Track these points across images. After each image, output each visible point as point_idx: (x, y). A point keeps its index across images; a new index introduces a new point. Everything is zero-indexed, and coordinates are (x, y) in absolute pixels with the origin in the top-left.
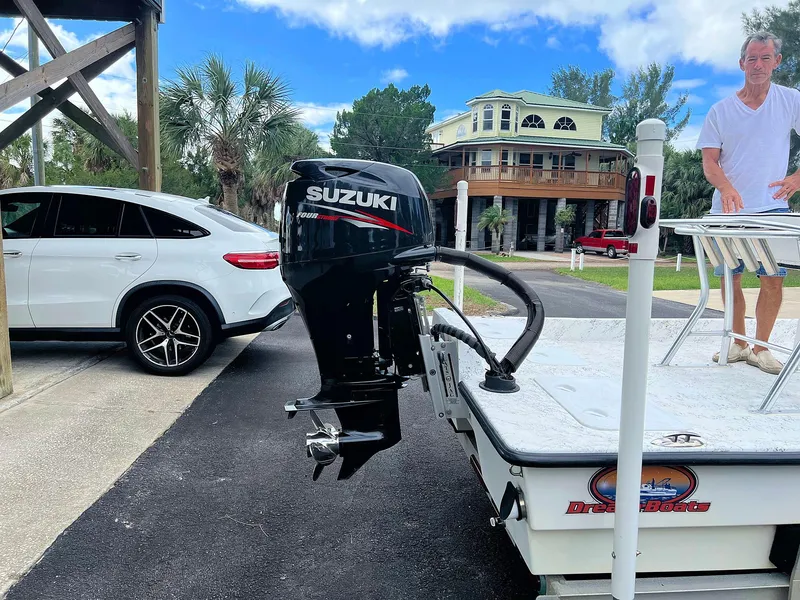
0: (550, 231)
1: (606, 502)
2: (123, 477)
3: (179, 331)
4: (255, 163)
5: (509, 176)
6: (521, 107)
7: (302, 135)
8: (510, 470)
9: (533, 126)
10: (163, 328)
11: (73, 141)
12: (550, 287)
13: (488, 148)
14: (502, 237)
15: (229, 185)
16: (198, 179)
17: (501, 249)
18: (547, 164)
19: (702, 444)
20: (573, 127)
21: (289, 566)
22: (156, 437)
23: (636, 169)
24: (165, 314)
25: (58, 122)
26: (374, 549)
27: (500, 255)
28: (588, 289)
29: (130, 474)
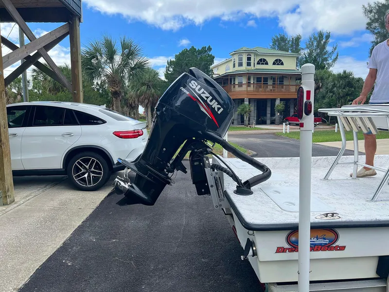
0: (273, 114)
1: (294, 247)
2: (67, 240)
3: (93, 169)
4: (128, 87)
5: (251, 88)
6: (256, 55)
7: (151, 72)
8: (248, 233)
9: (263, 64)
10: (85, 168)
11: (42, 79)
12: (273, 142)
13: (241, 75)
14: (249, 118)
15: (116, 98)
16: (101, 96)
17: (249, 124)
18: (270, 82)
19: (340, 218)
20: (282, 64)
21: (146, 282)
22: (82, 220)
23: (302, 87)
24: (86, 161)
25: (34, 71)
26: (187, 273)
27: (249, 127)
28: (292, 142)
29: (70, 239)
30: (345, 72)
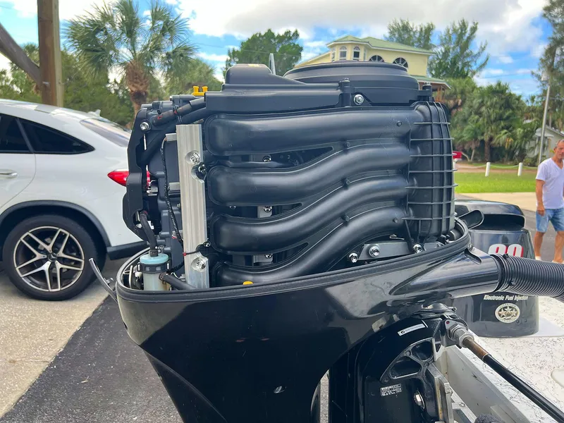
3: (61, 254)
4: (165, 88)
6: (368, 49)
10: (43, 250)
16: (122, 101)
30: (499, 84)
